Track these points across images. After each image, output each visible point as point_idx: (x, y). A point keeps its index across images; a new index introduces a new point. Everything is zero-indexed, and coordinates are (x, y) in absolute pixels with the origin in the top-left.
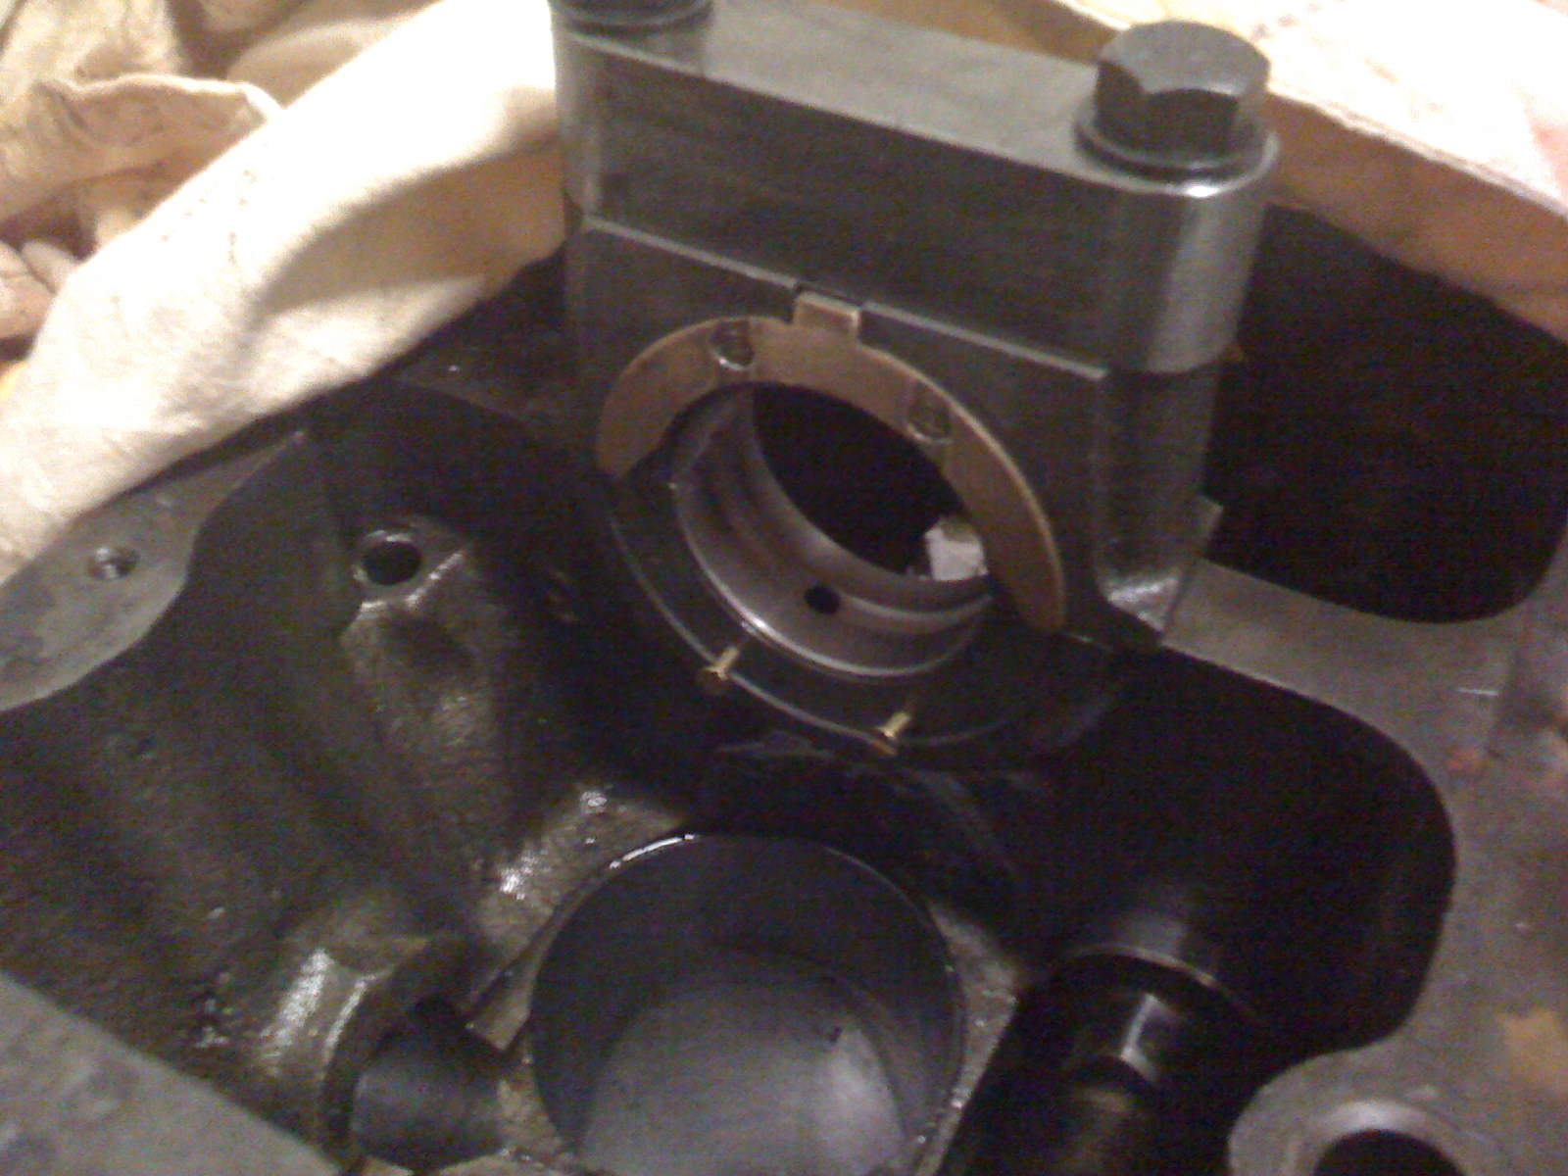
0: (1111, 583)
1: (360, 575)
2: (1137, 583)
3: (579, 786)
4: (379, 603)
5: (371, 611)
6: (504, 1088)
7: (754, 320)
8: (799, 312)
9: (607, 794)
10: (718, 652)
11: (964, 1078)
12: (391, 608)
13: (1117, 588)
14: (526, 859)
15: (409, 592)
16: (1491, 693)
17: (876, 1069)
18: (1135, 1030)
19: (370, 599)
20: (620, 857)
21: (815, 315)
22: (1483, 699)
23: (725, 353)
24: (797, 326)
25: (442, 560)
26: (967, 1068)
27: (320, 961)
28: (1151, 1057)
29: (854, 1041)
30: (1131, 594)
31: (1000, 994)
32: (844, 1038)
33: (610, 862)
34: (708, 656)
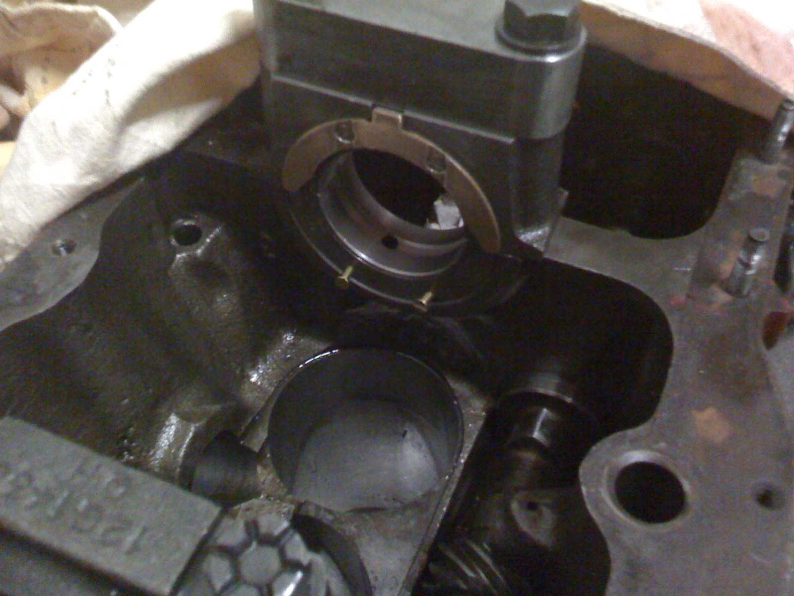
0: (521, 231)
1: (173, 242)
2: (532, 231)
3: (282, 331)
4: (184, 255)
5: (180, 258)
6: (259, 469)
7: (353, 121)
8: (374, 117)
9: (294, 334)
10: (344, 269)
11: (464, 449)
12: (189, 256)
13: (523, 233)
14: (260, 366)
15: (197, 248)
16: (689, 269)
17: (424, 447)
18: (539, 424)
19: (180, 253)
20: (303, 362)
21: (381, 118)
22: (685, 272)
23: (341, 135)
24: (373, 122)
25: (211, 233)
26: (466, 445)
27: (173, 419)
28: (546, 436)
29: (413, 436)
30: (529, 236)
31: (478, 412)
32: (408, 436)
33: (300, 365)
34: (340, 271)
